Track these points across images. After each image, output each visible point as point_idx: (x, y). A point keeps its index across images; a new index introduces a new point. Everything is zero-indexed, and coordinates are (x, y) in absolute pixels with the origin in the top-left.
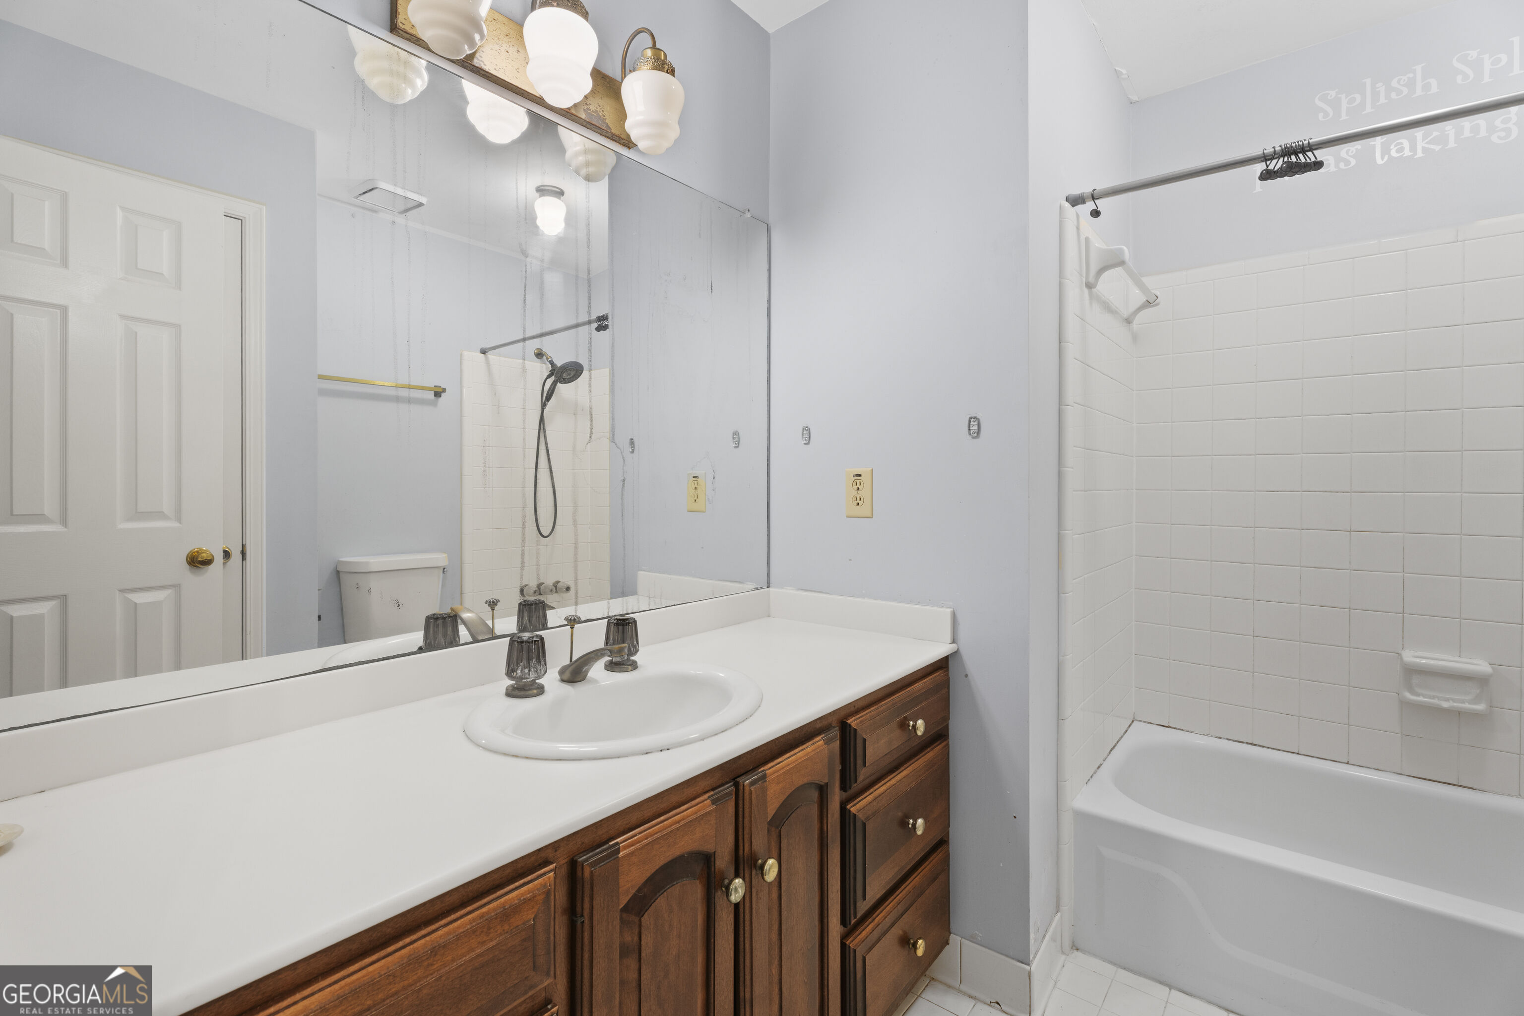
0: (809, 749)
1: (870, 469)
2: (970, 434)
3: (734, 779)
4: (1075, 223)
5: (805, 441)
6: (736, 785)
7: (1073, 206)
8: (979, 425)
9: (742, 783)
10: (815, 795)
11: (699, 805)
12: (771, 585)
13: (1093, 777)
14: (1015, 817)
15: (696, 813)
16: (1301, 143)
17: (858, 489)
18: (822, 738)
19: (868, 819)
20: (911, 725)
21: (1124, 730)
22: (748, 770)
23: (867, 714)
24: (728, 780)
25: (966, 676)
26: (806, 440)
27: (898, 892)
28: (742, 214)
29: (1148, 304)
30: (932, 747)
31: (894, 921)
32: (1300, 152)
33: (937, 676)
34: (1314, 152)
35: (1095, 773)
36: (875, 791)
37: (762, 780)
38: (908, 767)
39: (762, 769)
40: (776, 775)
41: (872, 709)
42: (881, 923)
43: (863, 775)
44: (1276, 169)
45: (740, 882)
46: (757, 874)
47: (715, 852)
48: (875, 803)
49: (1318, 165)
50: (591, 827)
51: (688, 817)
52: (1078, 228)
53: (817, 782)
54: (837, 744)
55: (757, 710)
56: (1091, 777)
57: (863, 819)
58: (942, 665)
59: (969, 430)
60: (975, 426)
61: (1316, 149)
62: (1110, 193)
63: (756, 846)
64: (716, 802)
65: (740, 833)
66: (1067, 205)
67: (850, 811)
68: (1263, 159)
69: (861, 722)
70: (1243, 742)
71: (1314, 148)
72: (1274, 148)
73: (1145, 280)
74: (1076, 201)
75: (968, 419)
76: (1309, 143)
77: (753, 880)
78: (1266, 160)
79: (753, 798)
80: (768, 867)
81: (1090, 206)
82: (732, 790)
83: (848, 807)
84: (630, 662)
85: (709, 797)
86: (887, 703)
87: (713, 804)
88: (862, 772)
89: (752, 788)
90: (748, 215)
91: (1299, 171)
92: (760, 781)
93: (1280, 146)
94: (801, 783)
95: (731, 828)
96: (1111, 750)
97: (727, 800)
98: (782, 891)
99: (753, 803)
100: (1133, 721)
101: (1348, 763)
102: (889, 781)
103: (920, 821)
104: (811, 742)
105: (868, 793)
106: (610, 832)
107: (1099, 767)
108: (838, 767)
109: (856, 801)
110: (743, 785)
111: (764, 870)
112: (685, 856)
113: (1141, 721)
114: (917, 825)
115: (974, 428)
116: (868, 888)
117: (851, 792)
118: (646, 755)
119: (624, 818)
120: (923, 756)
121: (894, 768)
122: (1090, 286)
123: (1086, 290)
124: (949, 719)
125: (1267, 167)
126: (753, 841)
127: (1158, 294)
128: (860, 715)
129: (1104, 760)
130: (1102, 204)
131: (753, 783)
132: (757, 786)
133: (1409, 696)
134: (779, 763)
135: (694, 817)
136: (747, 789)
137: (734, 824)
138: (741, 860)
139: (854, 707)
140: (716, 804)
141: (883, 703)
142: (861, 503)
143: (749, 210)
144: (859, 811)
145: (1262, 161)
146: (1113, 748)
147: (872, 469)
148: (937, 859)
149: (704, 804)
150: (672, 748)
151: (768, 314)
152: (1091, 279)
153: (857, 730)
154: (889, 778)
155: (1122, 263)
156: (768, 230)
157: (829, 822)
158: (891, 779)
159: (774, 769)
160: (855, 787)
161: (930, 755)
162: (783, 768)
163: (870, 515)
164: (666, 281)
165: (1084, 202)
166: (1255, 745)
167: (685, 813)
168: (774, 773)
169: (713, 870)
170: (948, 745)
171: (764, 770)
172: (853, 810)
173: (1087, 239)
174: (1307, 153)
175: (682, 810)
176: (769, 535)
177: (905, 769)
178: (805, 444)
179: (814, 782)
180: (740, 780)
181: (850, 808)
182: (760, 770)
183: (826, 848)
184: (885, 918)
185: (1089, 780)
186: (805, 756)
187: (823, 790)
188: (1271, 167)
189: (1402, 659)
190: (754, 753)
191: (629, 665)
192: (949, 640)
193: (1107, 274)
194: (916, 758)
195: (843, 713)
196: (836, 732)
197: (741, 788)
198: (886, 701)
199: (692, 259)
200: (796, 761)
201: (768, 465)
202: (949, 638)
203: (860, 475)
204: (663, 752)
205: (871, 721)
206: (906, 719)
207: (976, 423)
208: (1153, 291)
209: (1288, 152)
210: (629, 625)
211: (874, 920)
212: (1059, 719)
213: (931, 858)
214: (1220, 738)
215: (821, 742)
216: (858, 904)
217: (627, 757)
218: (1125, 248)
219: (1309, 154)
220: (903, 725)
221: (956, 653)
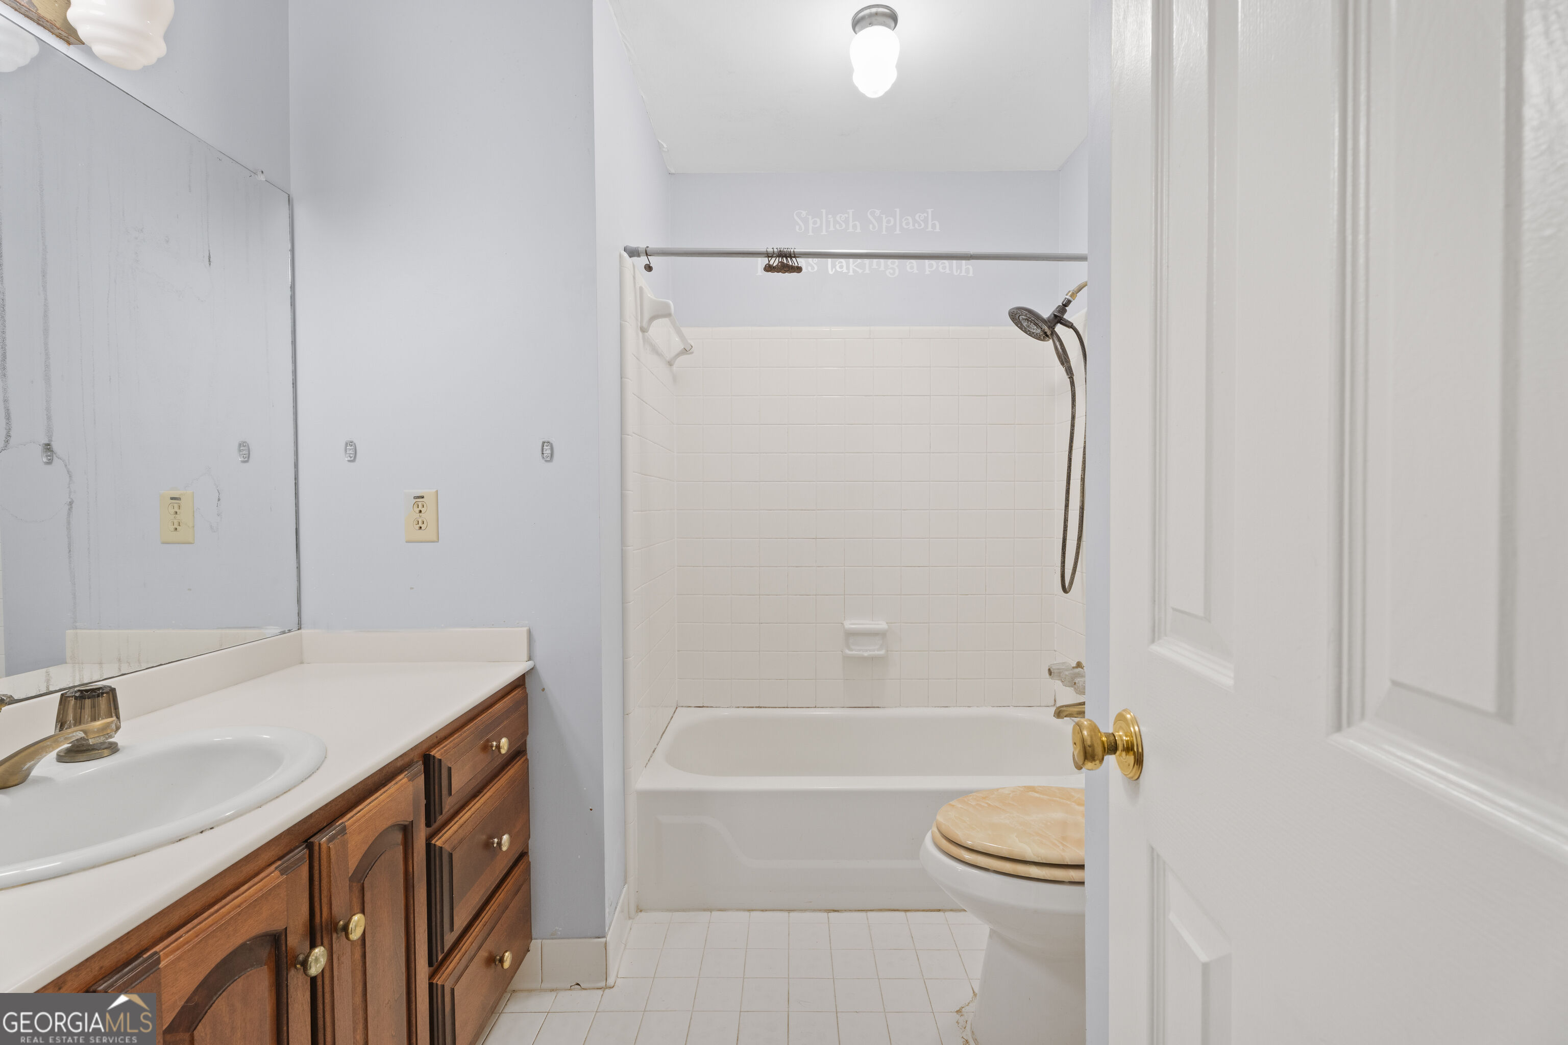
0: (392, 790)
1: (435, 490)
2: (544, 458)
3: (306, 841)
4: (632, 273)
5: (349, 459)
6: (310, 847)
7: (630, 257)
8: (552, 449)
9: (317, 843)
10: (399, 837)
11: (264, 880)
12: (302, 626)
13: (650, 761)
14: (591, 810)
15: (261, 890)
16: (789, 250)
17: (420, 511)
18: (405, 775)
19: (454, 848)
20: (495, 745)
21: (671, 716)
22: (322, 827)
23: (451, 742)
24: (297, 844)
25: (543, 690)
26: (350, 456)
27: (483, 915)
28: (252, 174)
29: (685, 351)
30: (512, 764)
31: (481, 944)
32: (789, 257)
33: (516, 694)
34: (797, 259)
35: (651, 757)
36: (460, 818)
37: (340, 834)
38: (490, 789)
39: (340, 822)
40: (357, 824)
41: (456, 736)
42: (468, 950)
43: (448, 804)
44: (774, 265)
45: (321, 951)
46: (338, 938)
47: (286, 928)
48: (460, 831)
49: (798, 269)
50: (113, 944)
51: (251, 897)
52: (634, 278)
53: (402, 823)
54: (421, 780)
55: (323, 761)
56: (649, 761)
57: (449, 850)
58: (519, 684)
59: (543, 453)
60: (548, 450)
61: (798, 257)
62: (661, 253)
63: (335, 909)
64: (286, 872)
65: (317, 899)
66: (625, 255)
67: (435, 845)
68: (766, 255)
69: (445, 751)
70: (753, 707)
71: (797, 256)
72: (773, 248)
73: (683, 329)
74: (633, 253)
75: (541, 443)
76: (794, 251)
77: (334, 945)
78: (768, 257)
79: (332, 855)
80: (354, 924)
81: (643, 260)
82: (304, 854)
83: (433, 842)
84: (106, 745)
85: (276, 868)
86: (470, 728)
87: (282, 874)
88: (448, 802)
89: (331, 845)
90: (262, 178)
91: (788, 271)
92: (339, 835)
93: (777, 249)
94: (385, 827)
95: (305, 896)
96: (662, 735)
97: (299, 866)
98: (367, 948)
99: (333, 860)
100: (677, 708)
101: (815, 707)
102: (473, 806)
103: (506, 838)
104: (393, 782)
105: (453, 823)
106: (142, 943)
107: (654, 751)
108: (424, 802)
109: (441, 834)
110: (320, 844)
111: (348, 929)
112: (247, 944)
113: (682, 707)
114: (503, 842)
115: (547, 452)
116: (455, 918)
117: (435, 826)
118: (179, 843)
119: (162, 921)
120: (505, 775)
121: (476, 794)
122: (643, 330)
123: (640, 334)
124: (528, 734)
125: (769, 262)
126: (334, 902)
127: (693, 344)
128: (444, 744)
129: (657, 745)
130: (654, 261)
131: (330, 840)
132: (336, 841)
133: (848, 652)
134: (359, 812)
135: (260, 894)
136: (324, 847)
137: (308, 892)
138: (318, 927)
139: (437, 737)
140: (287, 873)
141: (466, 728)
142: (423, 527)
143: (262, 172)
144: (445, 843)
145: (766, 257)
146: (663, 733)
147: (437, 491)
148: (518, 871)
149: (273, 877)
150: (218, 826)
151: (291, 303)
152: (645, 324)
153: (442, 760)
154: (473, 803)
155: (668, 315)
156: (290, 201)
157: (415, 863)
158: (475, 804)
159: (354, 818)
160: (440, 819)
161: (511, 772)
162: (364, 816)
163: (435, 539)
164: (136, 238)
165: (639, 256)
166: (761, 707)
167: (247, 893)
168: (355, 823)
169: (284, 949)
170: (527, 760)
171: (342, 823)
172: (439, 843)
173: (641, 289)
174: (793, 259)
175: (241, 892)
176: (299, 568)
177: (488, 791)
178: (349, 461)
179: (398, 823)
180: (315, 840)
181: (436, 842)
182: (337, 824)
183: (411, 890)
184: (472, 944)
185: (647, 763)
186: (387, 798)
187: (407, 830)
188: (771, 263)
189: (844, 627)
190: (329, 807)
191: (106, 748)
192: (525, 657)
193: (655, 322)
194: (498, 778)
195: (425, 746)
196: (419, 767)
197: (316, 848)
198: (468, 727)
199: (178, 217)
200: (379, 804)
201: (296, 484)
202: (525, 656)
203: (423, 497)
204: (204, 833)
205: (455, 749)
206: (488, 741)
207: (549, 447)
208: (689, 341)
209: (781, 254)
210: (102, 696)
211: (461, 949)
212: (625, 714)
213: (513, 873)
214: (738, 707)
215: (405, 780)
216: (445, 938)
217: (149, 851)
218: (671, 302)
219: (794, 259)
220: (486, 747)
221: (533, 669)
